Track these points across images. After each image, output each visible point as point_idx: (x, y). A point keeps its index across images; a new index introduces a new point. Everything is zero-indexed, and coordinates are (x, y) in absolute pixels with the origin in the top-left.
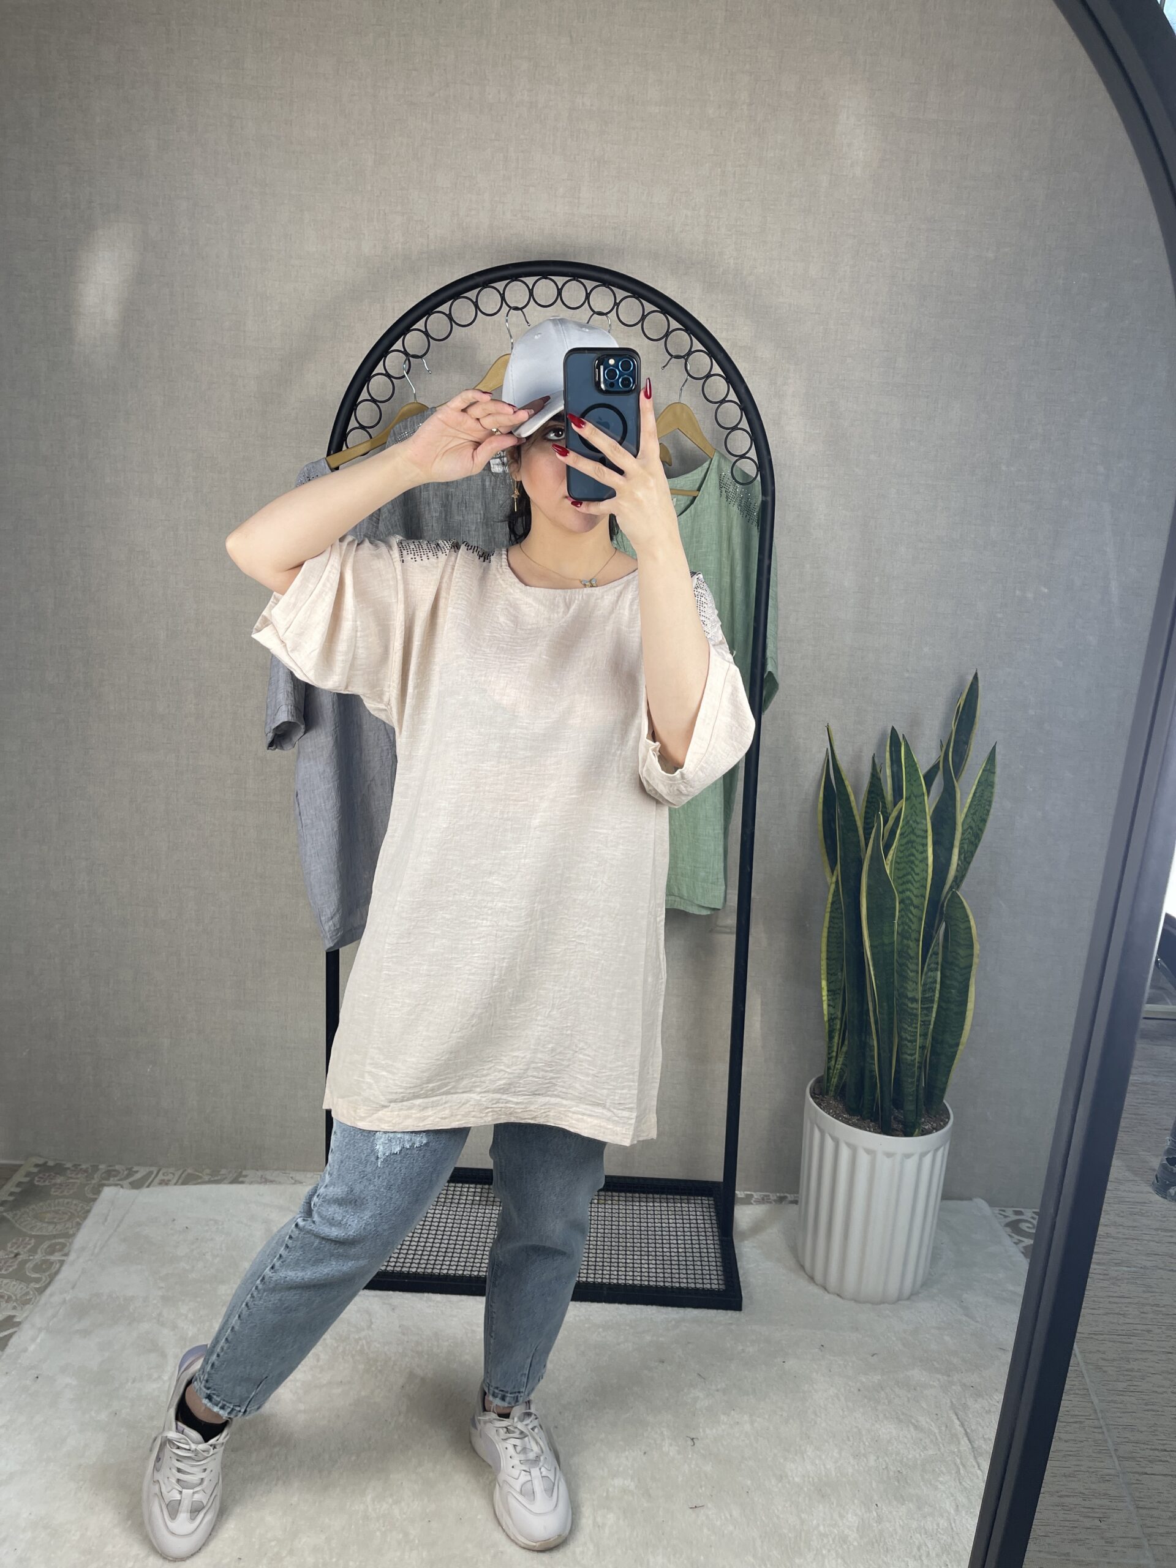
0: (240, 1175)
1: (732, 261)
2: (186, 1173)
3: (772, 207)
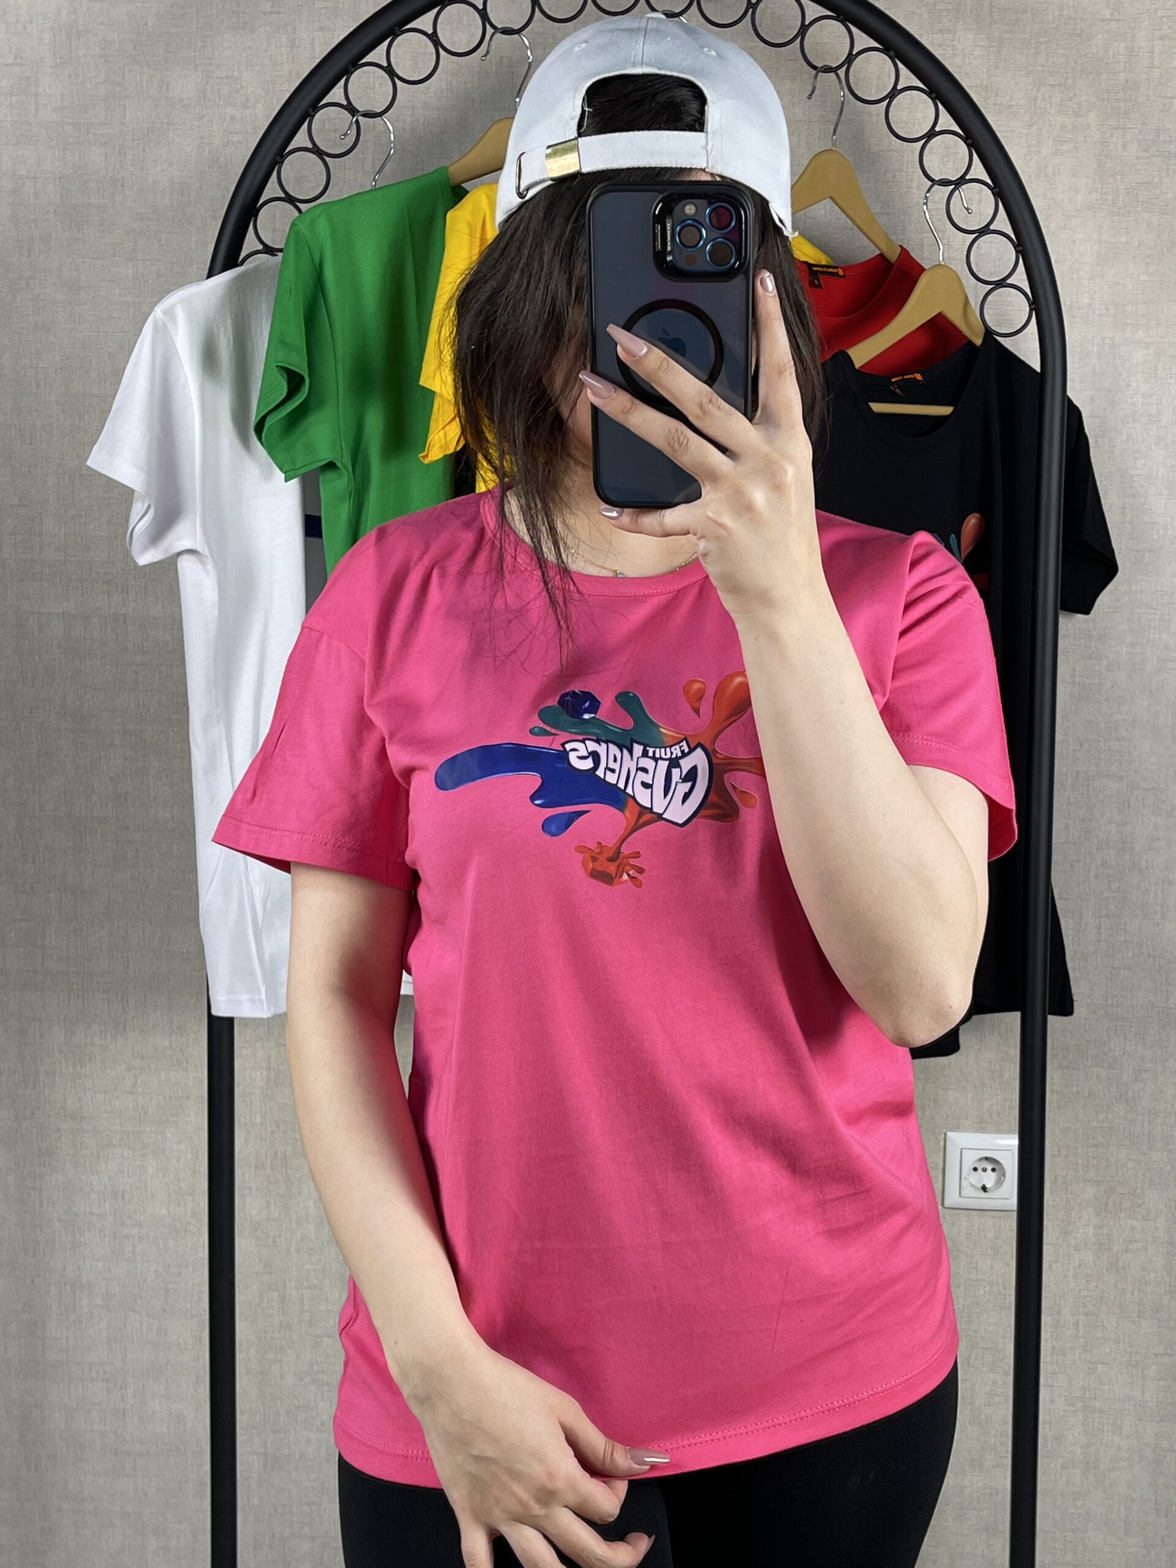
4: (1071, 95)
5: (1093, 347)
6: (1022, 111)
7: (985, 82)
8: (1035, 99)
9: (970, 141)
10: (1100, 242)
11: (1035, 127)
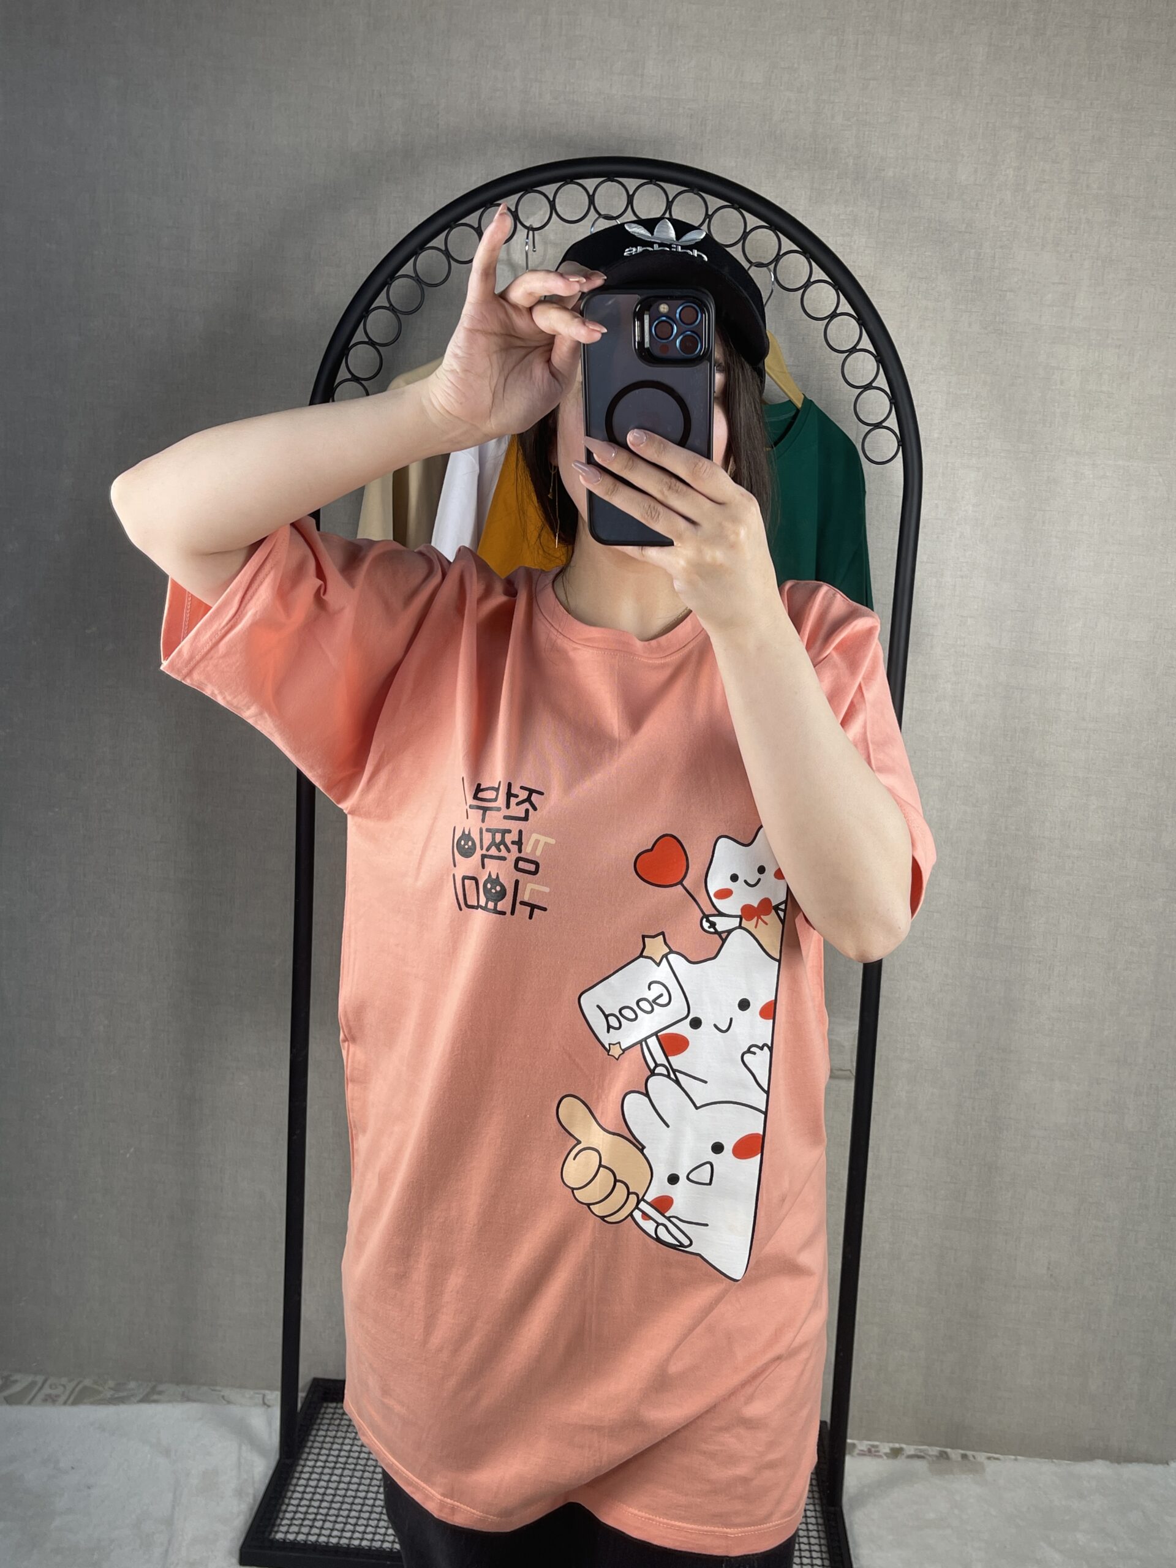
0: (153, 1390)
1: (851, 161)
2: (80, 1386)
3: (906, 89)
4: (934, 285)
5: (939, 469)
6: (898, 296)
7: (872, 274)
8: (908, 288)
9: (860, 322)
10: (949, 393)
11: (906, 308)
